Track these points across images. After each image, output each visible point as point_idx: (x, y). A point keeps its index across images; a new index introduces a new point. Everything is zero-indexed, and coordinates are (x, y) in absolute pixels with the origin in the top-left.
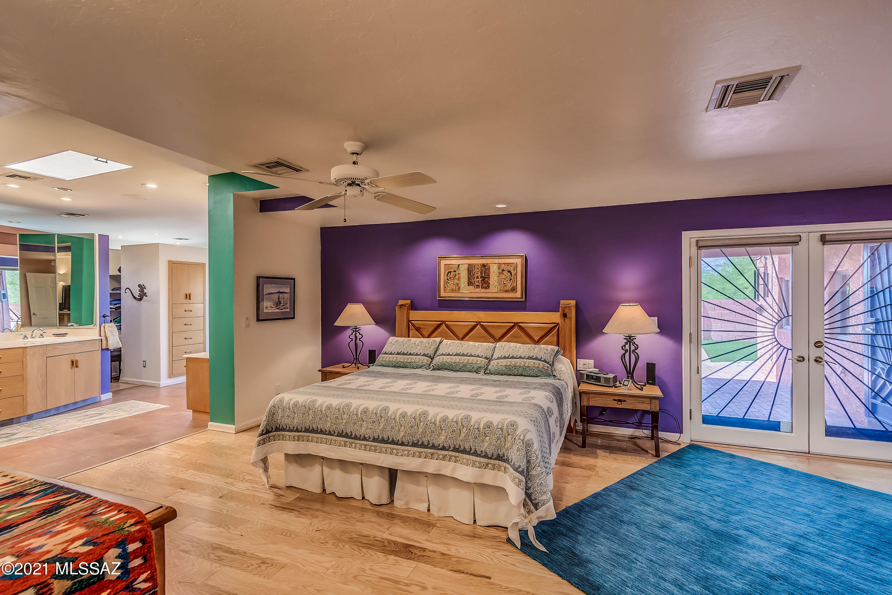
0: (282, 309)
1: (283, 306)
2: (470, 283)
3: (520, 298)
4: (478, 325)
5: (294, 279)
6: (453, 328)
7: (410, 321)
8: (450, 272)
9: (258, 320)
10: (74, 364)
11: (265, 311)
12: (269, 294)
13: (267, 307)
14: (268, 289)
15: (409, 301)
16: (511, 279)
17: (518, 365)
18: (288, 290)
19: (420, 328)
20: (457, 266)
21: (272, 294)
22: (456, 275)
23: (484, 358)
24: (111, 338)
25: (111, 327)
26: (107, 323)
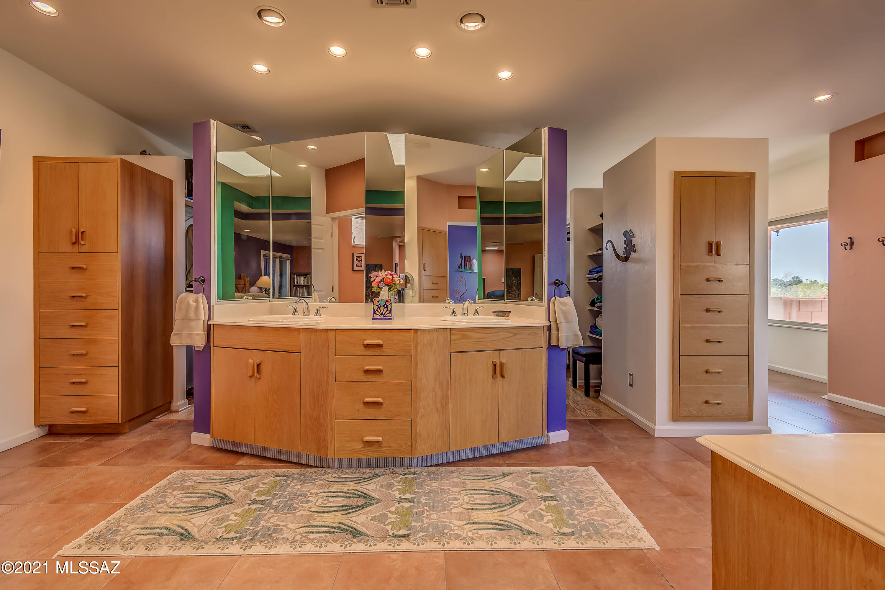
10: (498, 370)
24: (563, 327)
25: (565, 304)
26: (560, 296)
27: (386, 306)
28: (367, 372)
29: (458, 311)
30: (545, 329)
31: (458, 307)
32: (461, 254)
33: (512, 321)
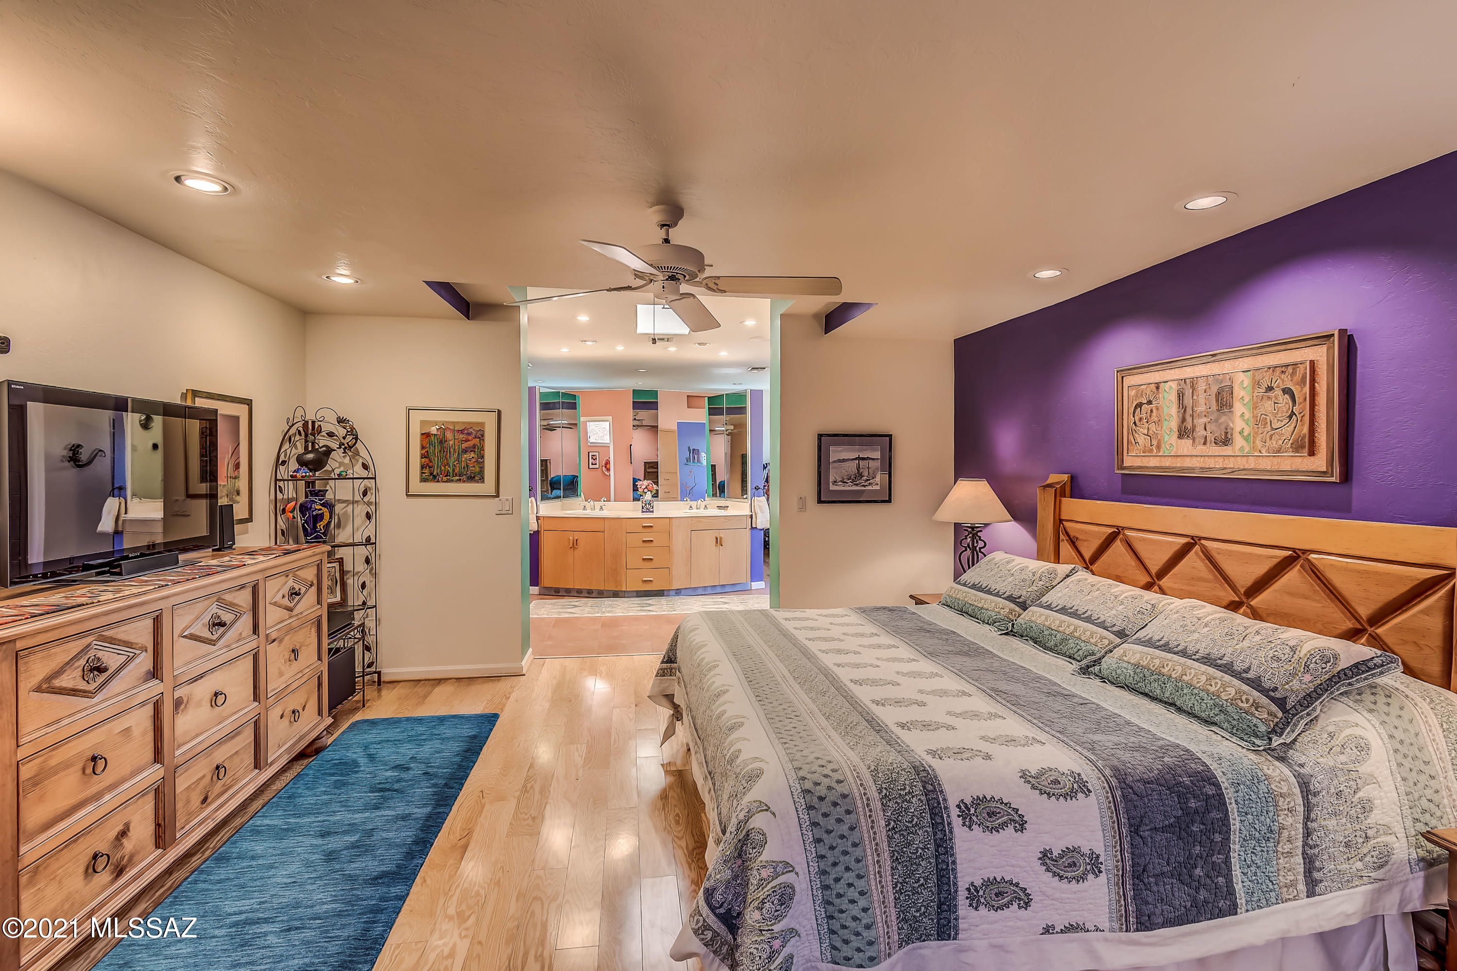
0: (864, 486)
1: (868, 480)
2: (1183, 433)
3: (1324, 473)
4: (1195, 544)
5: (890, 436)
6: (1139, 547)
7: (1061, 521)
8: (1140, 405)
9: (820, 501)
10: (718, 541)
11: (832, 487)
12: (840, 461)
13: (835, 482)
14: (836, 453)
15: (1065, 477)
16: (1293, 413)
17: (1165, 671)
18: (877, 455)
19: (1077, 538)
20: (1153, 386)
21: (844, 460)
22: (1152, 411)
23: (1113, 633)
24: (759, 515)
25: (761, 501)
26: (758, 497)
27: (650, 504)
28: (644, 541)
29: (694, 506)
30: (748, 517)
31: (694, 504)
32: (689, 448)
33: (730, 512)
